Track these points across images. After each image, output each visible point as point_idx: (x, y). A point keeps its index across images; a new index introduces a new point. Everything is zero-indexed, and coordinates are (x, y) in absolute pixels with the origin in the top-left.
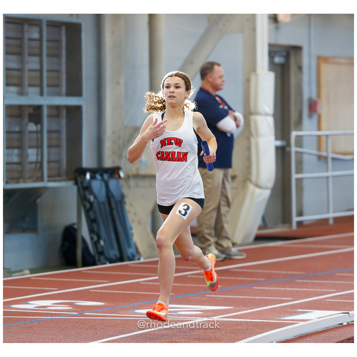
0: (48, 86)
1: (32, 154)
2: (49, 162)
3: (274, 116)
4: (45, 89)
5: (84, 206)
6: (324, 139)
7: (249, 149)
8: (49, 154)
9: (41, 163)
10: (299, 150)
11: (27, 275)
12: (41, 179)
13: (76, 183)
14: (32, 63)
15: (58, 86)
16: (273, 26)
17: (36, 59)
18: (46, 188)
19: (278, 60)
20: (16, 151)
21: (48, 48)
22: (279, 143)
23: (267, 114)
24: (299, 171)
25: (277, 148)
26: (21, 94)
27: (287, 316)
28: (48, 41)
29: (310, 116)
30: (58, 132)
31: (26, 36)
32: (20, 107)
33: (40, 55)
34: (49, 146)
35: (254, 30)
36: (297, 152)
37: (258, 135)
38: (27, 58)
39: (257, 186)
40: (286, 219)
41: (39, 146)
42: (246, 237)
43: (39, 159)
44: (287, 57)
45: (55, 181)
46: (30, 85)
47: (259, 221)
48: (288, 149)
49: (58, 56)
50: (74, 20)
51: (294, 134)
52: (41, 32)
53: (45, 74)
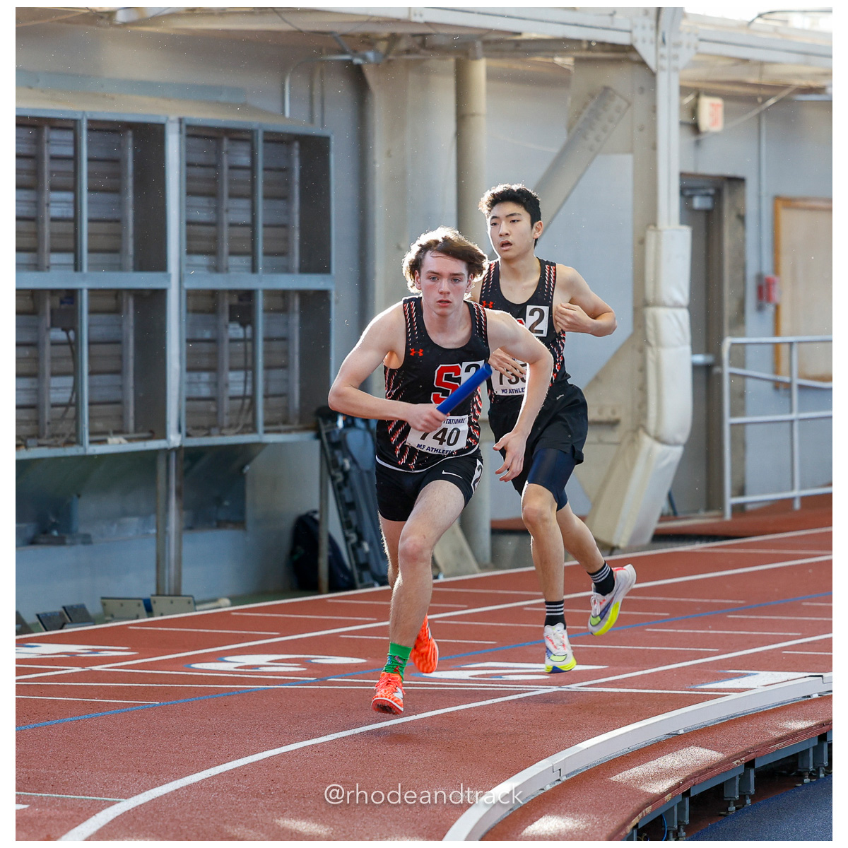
0: (266, 254)
1: (235, 382)
2: (266, 396)
3: (691, 308)
4: (261, 259)
5: (333, 478)
6: (784, 350)
7: (643, 370)
8: (267, 381)
9: (253, 398)
10: (738, 370)
11: (225, 606)
12: (253, 428)
13: (318, 436)
14: (237, 212)
15: (283, 253)
16: (691, 139)
17: (245, 204)
18: (262, 445)
19: (698, 203)
20: (205, 376)
21: (266, 183)
22: (700, 359)
23: (677, 305)
24: (737, 411)
25: (696, 368)
26: (216, 269)
27: (707, 683)
28: (268, 169)
29: (760, 308)
30: (284, 339)
31: (226, 162)
32: (214, 294)
33: (252, 196)
34: (268, 367)
35: (654, 147)
36: (733, 376)
37: (659, 344)
38: (227, 202)
39: (658, 439)
40: (713, 500)
41: (250, 368)
42: (637, 534)
43: (249, 392)
44: (717, 197)
45: (278, 432)
46: (233, 253)
47: (663, 504)
48: (716, 370)
49: (285, 198)
50: (315, 130)
51: (728, 342)
52: (253, 154)
53: (260, 232)
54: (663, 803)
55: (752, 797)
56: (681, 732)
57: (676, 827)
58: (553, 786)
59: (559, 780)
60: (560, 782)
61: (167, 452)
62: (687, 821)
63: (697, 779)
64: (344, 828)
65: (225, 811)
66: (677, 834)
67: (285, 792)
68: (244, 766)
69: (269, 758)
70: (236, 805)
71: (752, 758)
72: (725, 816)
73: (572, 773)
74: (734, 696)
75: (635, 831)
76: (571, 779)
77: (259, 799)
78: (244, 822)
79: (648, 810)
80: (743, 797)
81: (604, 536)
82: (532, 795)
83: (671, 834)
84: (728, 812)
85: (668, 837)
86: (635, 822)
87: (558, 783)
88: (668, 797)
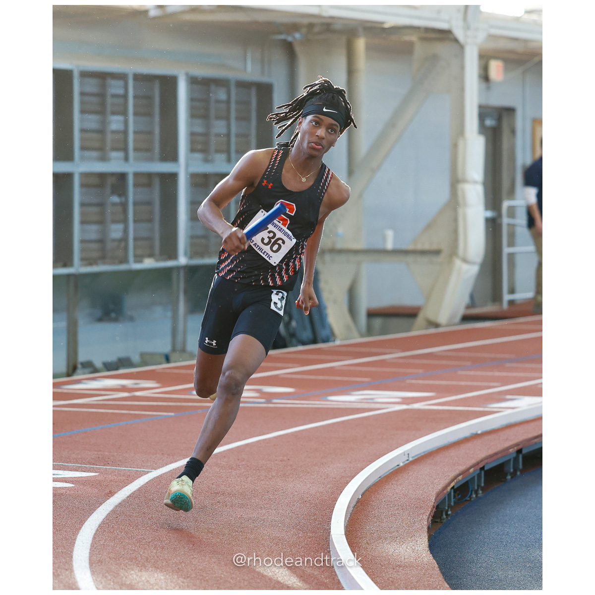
0: (237, 152)
3: (485, 184)
4: (233, 155)
7: (456, 220)
10: (511, 221)
14: (219, 127)
16: (484, 85)
17: (224, 123)
19: (489, 122)
21: (236, 111)
22: (489, 214)
23: (475, 182)
24: (511, 244)
25: (487, 220)
26: (206, 161)
27: (494, 403)
28: (237, 102)
31: (213, 97)
32: (206, 176)
33: (228, 118)
35: (462, 89)
36: (509, 225)
37: (465, 205)
38: (214, 122)
39: (465, 261)
40: (496, 297)
42: (452, 317)
44: (499, 119)
46: (218, 151)
47: (466, 300)
48: (499, 221)
49: (247, 119)
50: (265, 79)
51: (506, 204)
52: (229, 93)
53: (233, 140)
54: (469, 474)
55: (521, 471)
56: (479, 432)
57: (476, 488)
58: (404, 463)
61: (178, 268)
62: (483, 485)
63: (488, 460)
65: (213, 478)
66: (476, 492)
67: (248, 466)
68: (224, 451)
69: (238, 447)
71: (521, 448)
72: (504, 481)
73: (415, 456)
74: (510, 411)
75: (452, 491)
76: (415, 459)
77: (233, 471)
78: (224, 484)
79: (460, 478)
80: (515, 470)
81: (432, 318)
82: (392, 469)
83: (473, 492)
84: (506, 479)
85: (471, 494)
86: (452, 485)
87: (407, 462)
88: (472, 470)
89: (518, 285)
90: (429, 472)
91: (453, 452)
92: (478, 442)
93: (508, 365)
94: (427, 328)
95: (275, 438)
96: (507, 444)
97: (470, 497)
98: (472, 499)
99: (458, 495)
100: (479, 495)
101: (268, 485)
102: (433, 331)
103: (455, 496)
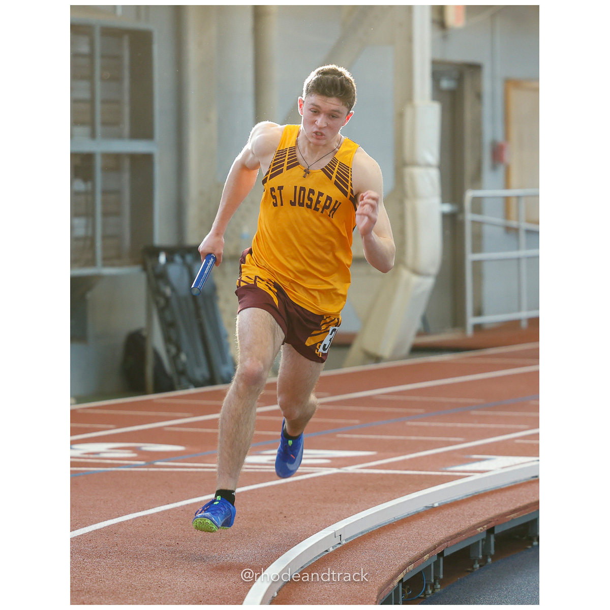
0: (104, 123)
1: (79, 226)
2: (104, 237)
3: (441, 167)
4: (99, 128)
5: (157, 303)
6: (513, 202)
7: (402, 217)
8: (104, 225)
9: (93, 239)
10: (477, 218)
12: (93, 262)
13: (145, 269)
14: (80, 90)
15: (117, 123)
16: (439, 33)
17: (84, 84)
18: (99, 277)
19: (446, 84)
21: (102, 68)
22: (447, 208)
23: (428, 165)
24: (477, 248)
25: (445, 216)
27: (455, 465)
28: (103, 56)
29: (494, 167)
30: (118, 192)
33: (91, 78)
34: (105, 214)
35: (410, 39)
36: (473, 222)
37: (415, 196)
39: (416, 272)
40: (458, 320)
41: (89, 214)
42: (398, 346)
43: (90, 233)
44: (460, 79)
45: (113, 265)
46: (77, 123)
47: (417, 324)
48: (460, 217)
49: (118, 79)
50: (141, 25)
51: (470, 194)
52: (92, 44)
53: (98, 107)
54: (423, 562)
55: (493, 557)
56: (436, 505)
57: (433, 581)
58: (335, 548)
59: (340, 544)
60: (341, 545)
62: (441, 576)
63: (449, 542)
64: (169, 582)
66: (433, 587)
67: (122, 553)
68: (90, 533)
69: (109, 526)
70: (84, 564)
71: (493, 526)
72: (471, 572)
73: (350, 538)
74: (478, 476)
75: (401, 585)
76: (349, 543)
77: (102, 560)
78: (90, 578)
79: (411, 567)
80: (485, 557)
81: (372, 349)
82: (319, 556)
83: (429, 587)
84: (473, 568)
85: (426, 589)
86: (400, 577)
87: (339, 546)
88: (426, 557)
89: (487, 305)
90: (369, 560)
91: (401, 533)
92: (435, 518)
93: (474, 413)
94: (364, 364)
95: (158, 513)
96: (474, 522)
97: (424, 593)
98: (428, 596)
99: (408, 592)
100: (437, 591)
101: (150, 579)
102: (372, 366)
103: (403, 592)
